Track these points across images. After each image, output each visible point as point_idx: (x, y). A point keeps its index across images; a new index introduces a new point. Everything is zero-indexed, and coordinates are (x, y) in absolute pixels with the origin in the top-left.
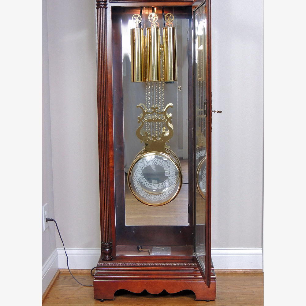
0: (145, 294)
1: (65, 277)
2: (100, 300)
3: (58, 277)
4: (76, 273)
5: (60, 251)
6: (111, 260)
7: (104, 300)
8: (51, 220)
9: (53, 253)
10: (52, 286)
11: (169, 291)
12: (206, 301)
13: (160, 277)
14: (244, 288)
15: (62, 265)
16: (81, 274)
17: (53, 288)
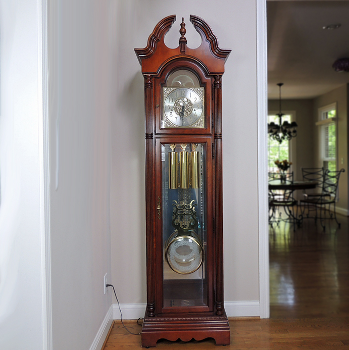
0: (179, 341)
1: (119, 327)
2: (146, 347)
3: (113, 327)
4: (126, 323)
5: (115, 306)
6: (154, 316)
7: (149, 347)
8: (110, 285)
9: (110, 308)
10: (109, 335)
11: (197, 339)
12: (223, 345)
13: (190, 328)
14: (249, 333)
15: (116, 317)
16: (130, 323)
17: (110, 337)
